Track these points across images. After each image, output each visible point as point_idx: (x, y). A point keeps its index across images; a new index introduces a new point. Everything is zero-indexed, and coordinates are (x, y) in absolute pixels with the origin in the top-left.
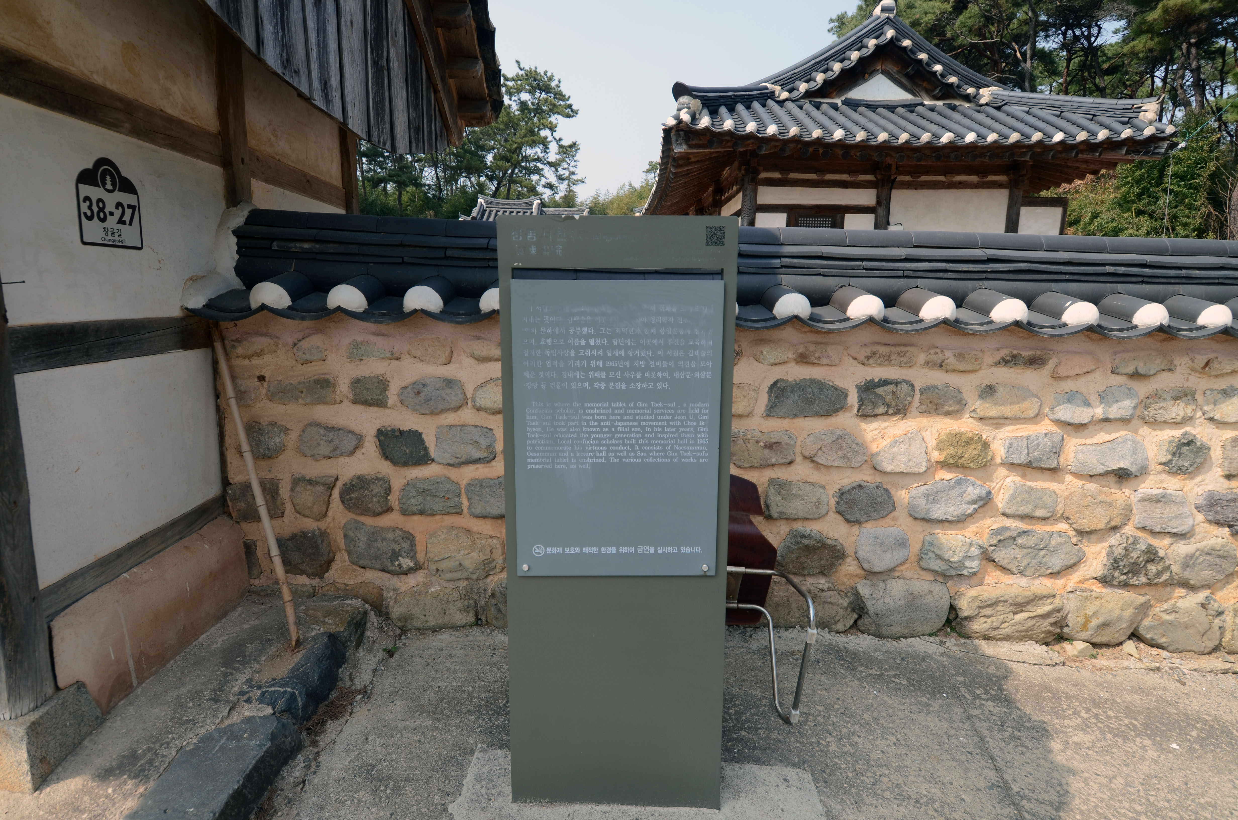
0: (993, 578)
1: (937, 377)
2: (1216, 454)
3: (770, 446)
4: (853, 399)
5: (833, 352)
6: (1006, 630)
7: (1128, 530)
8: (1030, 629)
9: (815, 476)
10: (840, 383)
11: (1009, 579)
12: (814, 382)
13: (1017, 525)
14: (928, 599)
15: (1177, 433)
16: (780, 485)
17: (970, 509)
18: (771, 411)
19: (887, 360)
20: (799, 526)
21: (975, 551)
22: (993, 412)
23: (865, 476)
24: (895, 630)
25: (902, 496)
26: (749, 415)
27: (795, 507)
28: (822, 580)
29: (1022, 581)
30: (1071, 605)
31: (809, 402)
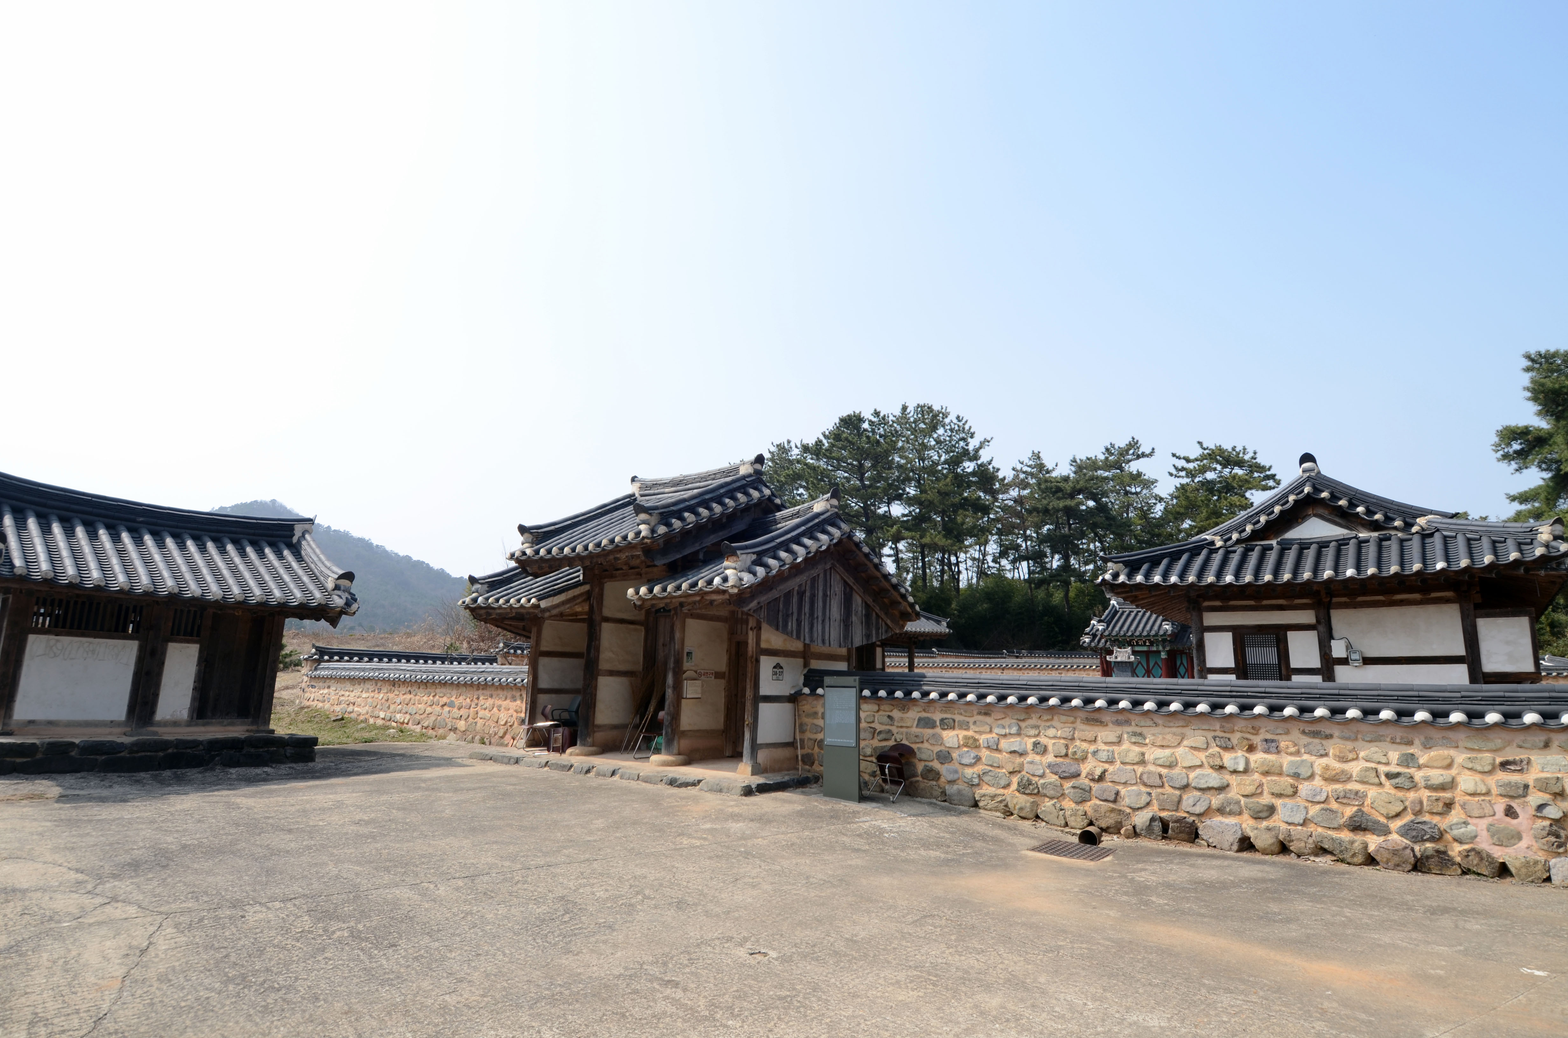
0: (985, 787)
1: (961, 718)
2: (1050, 748)
3: (916, 736)
4: (938, 723)
5: (932, 709)
6: (989, 807)
7: (1024, 773)
8: (996, 807)
9: (930, 747)
10: (934, 718)
11: (990, 788)
12: (928, 718)
13: (990, 768)
14: (964, 792)
15: (1034, 740)
16: (919, 749)
17: (973, 761)
18: (917, 726)
19: (946, 712)
20: (927, 763)
21: (975, 776)
22: (977, 730)
23: (942, 748)
24: (956, 802)
25: (955, 755)
26: (911, 727)
27: (924, 756)
28: (935, 783)
29: (994, 789)
30: (1008, 799)
31: (927, 724)
